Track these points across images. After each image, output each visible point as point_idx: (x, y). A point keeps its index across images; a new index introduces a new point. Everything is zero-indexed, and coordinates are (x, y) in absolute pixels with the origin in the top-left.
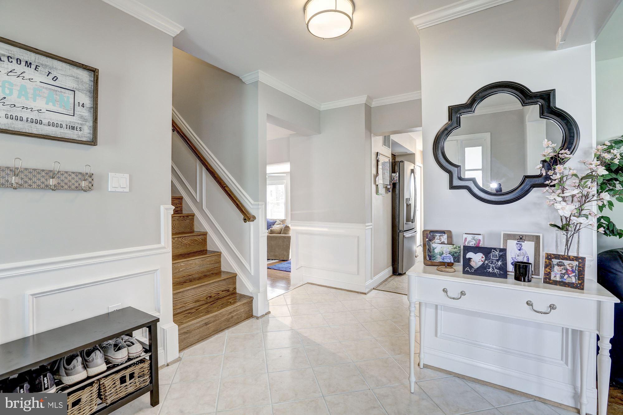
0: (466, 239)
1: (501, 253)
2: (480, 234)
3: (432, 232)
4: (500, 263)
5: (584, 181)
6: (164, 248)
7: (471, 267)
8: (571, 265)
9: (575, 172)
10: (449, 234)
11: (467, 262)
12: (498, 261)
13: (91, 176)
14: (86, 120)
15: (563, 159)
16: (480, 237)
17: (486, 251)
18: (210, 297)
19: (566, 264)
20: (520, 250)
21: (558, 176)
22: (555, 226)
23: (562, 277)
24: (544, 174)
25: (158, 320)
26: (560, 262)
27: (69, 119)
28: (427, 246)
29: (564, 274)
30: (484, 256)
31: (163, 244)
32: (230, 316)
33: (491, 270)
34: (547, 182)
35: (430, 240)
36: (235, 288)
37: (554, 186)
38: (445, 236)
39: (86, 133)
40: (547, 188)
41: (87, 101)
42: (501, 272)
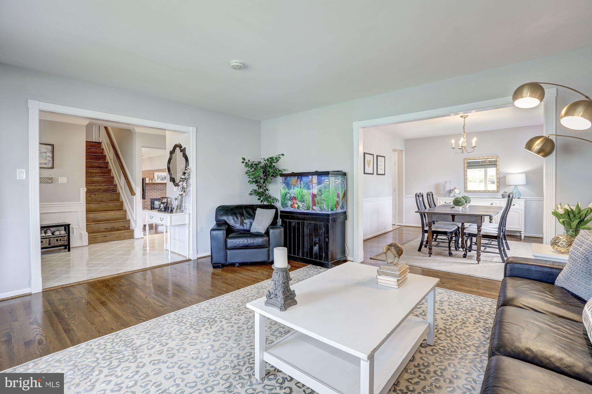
6: (82, 203)
13: (52, 178)
14: (50, 161)
18: (114, 228)
25: (70, 224)
27: (45, 161)
31: (81, 202)
32: (119, 235)
36: (129, 226)
39: (50, 165)
41: (50, 155)
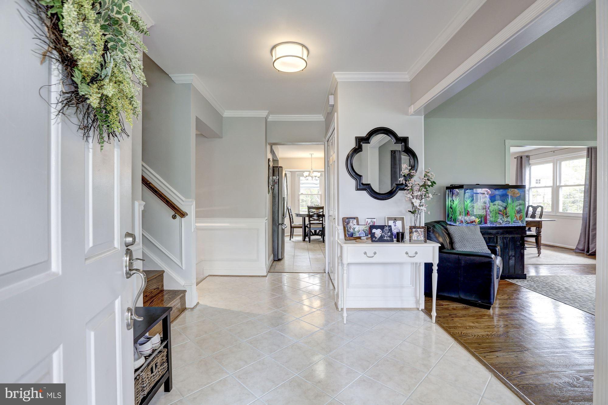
0: (367, 221)
1: (389, 228)
2: (375, 218)
3: (347, 218)
4: (389, 234)
5: (421, 187)
7: (376, 238)
8: (421, 231)
9: (418, 183)
10: (356, 218)
11: (373, 235)
12: (388, 232)
15: (412, 176)
16: (375, 220)
17: (382, 227)
19: (418, 231)
20: (395, 226)
21: (411, 185)
22: (410, 211)
23: (417, 238)
24: (404, 183)
26: (416, 230)
28: (346, 228)
29: (418, 236)
30: (381, 231)
33: (386, 238)
34: (406, 188)
35: (348, 224)
36: (163, 286)
37: (408, 190)
38: (355, 221)
40: (406, 191)
42: (391, 239)
